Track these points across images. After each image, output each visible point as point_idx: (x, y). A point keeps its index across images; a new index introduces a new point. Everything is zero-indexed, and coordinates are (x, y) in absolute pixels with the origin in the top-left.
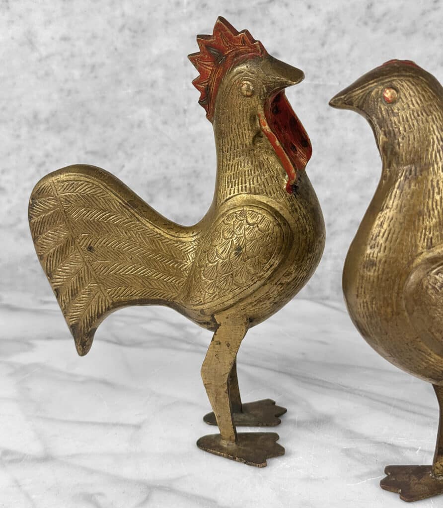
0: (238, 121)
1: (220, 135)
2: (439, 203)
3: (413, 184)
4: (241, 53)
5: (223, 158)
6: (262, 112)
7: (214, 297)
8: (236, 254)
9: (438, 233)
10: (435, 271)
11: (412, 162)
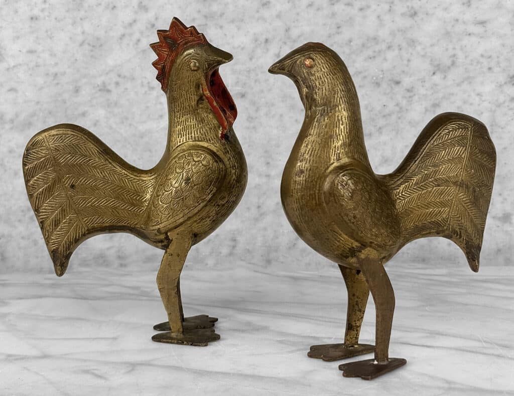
0: (187, 88)
1: (172, 101)
2: (343, 130)
3: (326, 119)
4: (189, 42)
5: (175, 117)
6: (205, 81)
7: (169, 217)
8: (186, 183)
9: (343, 150)
10: (342, 174)
11: (325, 105)
